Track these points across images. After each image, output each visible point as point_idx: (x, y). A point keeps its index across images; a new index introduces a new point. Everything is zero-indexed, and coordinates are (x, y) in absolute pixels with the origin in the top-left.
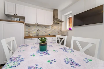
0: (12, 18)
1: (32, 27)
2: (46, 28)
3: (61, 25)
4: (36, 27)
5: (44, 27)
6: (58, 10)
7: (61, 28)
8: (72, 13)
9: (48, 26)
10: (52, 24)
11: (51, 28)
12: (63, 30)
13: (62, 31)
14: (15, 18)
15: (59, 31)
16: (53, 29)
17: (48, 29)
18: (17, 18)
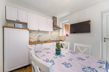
0: (15, 24)
1: (33, 33)
2: (46, 33)
3: (59, 31)
4: (37, 33)
5: (45, 32)
6: (56, 18)
7: (59, 34)
8: (68, 22)
9: (48, 32)
10: (52, 30)
11: (50, 33)
12: (61, 35)
13: (60, 37)
14: (19, 24)
15: (58, 36)
16: (52, 35)
17: (48, 35)
18: (21, 25)
